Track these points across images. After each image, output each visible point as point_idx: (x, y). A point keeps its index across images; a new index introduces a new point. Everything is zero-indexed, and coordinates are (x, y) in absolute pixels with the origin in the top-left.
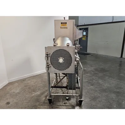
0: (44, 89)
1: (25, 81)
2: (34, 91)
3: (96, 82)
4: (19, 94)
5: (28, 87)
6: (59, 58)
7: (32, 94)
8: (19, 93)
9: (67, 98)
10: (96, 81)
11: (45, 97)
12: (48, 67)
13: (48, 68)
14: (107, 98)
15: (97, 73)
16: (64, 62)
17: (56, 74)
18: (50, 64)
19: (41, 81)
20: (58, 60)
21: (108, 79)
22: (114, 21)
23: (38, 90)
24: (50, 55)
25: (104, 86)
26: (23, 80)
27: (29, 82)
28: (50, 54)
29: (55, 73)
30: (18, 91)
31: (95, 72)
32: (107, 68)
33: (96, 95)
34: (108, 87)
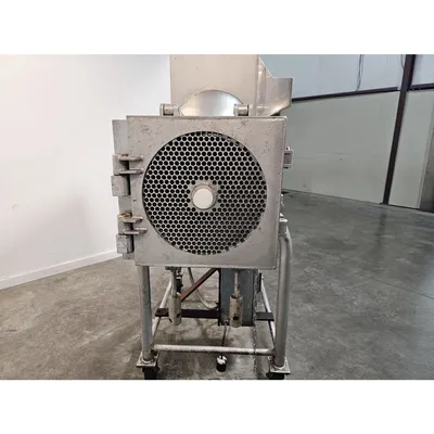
0: (129, 315)
1: (64, 283)
2: (91, 324)
3: (321, 287)
4: (30, 337)
5: (72, 306)
6: (190, 187)
7: (81, 336)
8: (30, 334)
9: (221, 361)
10: (322, 283)
11: (133, 351)
12: (130, 233)
13: (132, 237)
14: (374, 356)
15: (317, 256)
16: (218, 206)
17: (175, 271)
18: (143, 216)
19: (123, 284)
20: (185, 197)
21: (361, 278)
22: (362, 89)
23: (105, 321)
24: (143, 167)
25: (351, 302)
26: (57, 280)
27: (76, 287)
28: (140, 160)
29: (168, 268)
30: (27, 325)
31: (310, 251)
32: (346, 237)
33: (329, 341)
34: (368, 308)
